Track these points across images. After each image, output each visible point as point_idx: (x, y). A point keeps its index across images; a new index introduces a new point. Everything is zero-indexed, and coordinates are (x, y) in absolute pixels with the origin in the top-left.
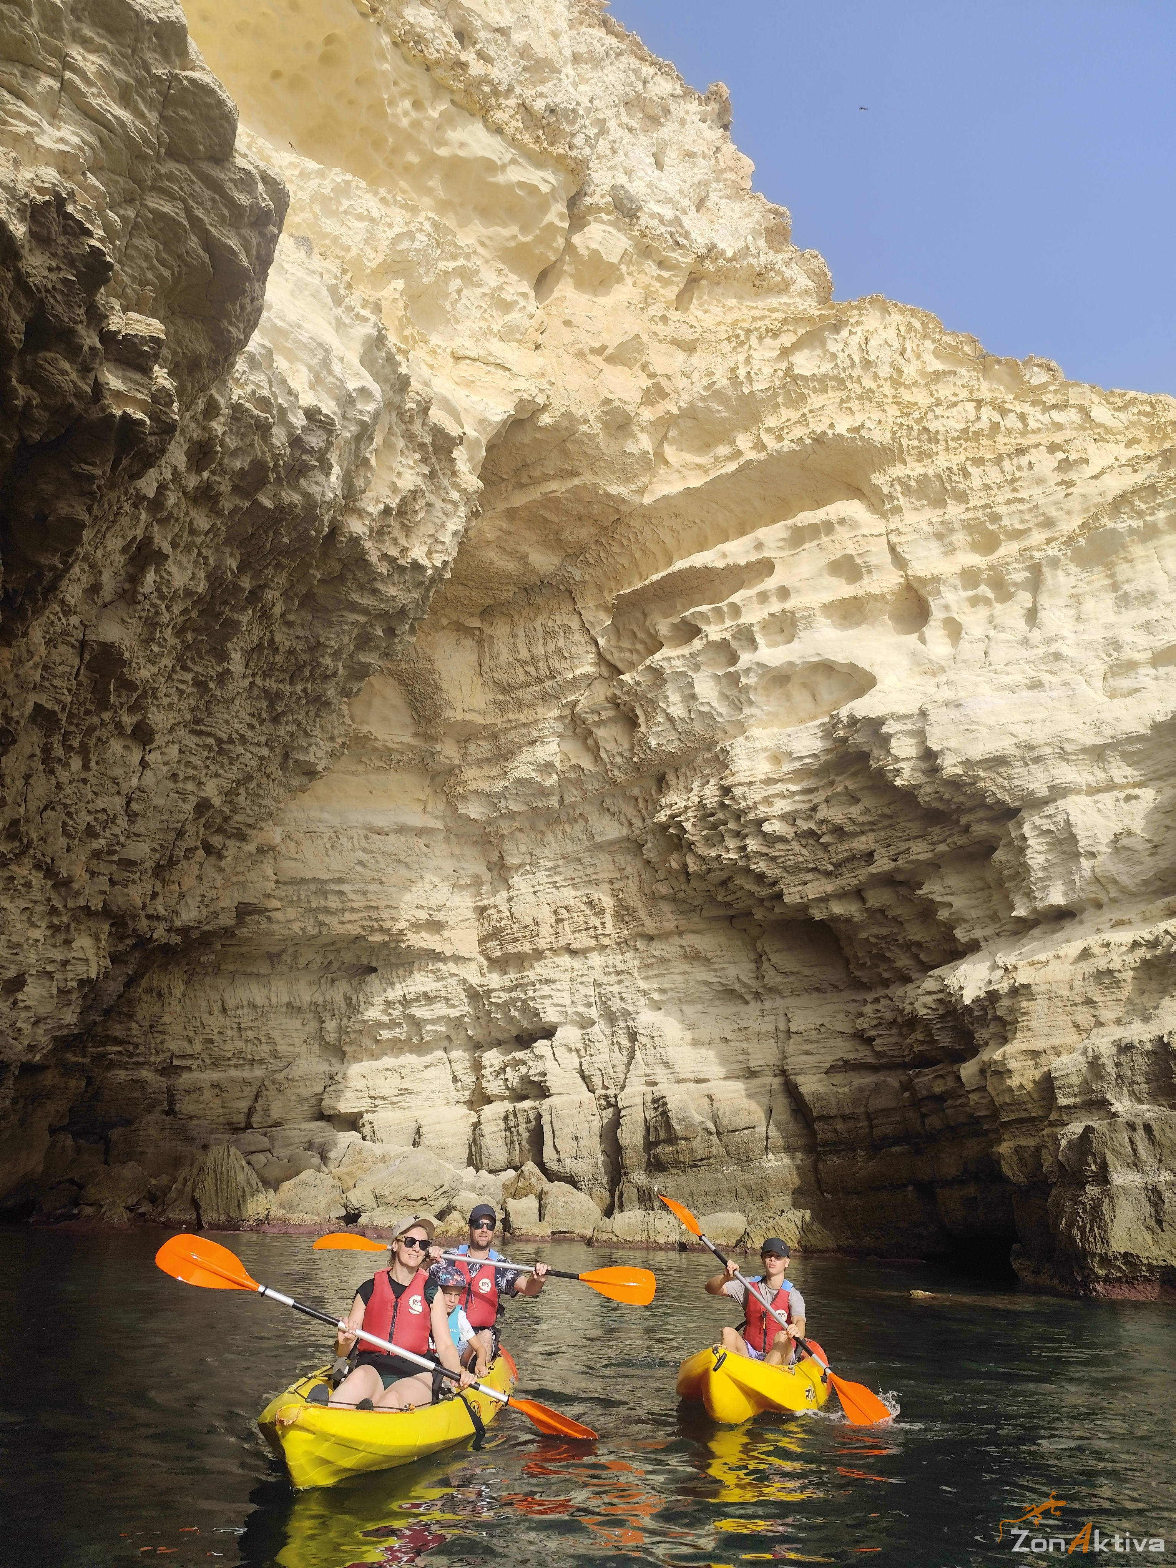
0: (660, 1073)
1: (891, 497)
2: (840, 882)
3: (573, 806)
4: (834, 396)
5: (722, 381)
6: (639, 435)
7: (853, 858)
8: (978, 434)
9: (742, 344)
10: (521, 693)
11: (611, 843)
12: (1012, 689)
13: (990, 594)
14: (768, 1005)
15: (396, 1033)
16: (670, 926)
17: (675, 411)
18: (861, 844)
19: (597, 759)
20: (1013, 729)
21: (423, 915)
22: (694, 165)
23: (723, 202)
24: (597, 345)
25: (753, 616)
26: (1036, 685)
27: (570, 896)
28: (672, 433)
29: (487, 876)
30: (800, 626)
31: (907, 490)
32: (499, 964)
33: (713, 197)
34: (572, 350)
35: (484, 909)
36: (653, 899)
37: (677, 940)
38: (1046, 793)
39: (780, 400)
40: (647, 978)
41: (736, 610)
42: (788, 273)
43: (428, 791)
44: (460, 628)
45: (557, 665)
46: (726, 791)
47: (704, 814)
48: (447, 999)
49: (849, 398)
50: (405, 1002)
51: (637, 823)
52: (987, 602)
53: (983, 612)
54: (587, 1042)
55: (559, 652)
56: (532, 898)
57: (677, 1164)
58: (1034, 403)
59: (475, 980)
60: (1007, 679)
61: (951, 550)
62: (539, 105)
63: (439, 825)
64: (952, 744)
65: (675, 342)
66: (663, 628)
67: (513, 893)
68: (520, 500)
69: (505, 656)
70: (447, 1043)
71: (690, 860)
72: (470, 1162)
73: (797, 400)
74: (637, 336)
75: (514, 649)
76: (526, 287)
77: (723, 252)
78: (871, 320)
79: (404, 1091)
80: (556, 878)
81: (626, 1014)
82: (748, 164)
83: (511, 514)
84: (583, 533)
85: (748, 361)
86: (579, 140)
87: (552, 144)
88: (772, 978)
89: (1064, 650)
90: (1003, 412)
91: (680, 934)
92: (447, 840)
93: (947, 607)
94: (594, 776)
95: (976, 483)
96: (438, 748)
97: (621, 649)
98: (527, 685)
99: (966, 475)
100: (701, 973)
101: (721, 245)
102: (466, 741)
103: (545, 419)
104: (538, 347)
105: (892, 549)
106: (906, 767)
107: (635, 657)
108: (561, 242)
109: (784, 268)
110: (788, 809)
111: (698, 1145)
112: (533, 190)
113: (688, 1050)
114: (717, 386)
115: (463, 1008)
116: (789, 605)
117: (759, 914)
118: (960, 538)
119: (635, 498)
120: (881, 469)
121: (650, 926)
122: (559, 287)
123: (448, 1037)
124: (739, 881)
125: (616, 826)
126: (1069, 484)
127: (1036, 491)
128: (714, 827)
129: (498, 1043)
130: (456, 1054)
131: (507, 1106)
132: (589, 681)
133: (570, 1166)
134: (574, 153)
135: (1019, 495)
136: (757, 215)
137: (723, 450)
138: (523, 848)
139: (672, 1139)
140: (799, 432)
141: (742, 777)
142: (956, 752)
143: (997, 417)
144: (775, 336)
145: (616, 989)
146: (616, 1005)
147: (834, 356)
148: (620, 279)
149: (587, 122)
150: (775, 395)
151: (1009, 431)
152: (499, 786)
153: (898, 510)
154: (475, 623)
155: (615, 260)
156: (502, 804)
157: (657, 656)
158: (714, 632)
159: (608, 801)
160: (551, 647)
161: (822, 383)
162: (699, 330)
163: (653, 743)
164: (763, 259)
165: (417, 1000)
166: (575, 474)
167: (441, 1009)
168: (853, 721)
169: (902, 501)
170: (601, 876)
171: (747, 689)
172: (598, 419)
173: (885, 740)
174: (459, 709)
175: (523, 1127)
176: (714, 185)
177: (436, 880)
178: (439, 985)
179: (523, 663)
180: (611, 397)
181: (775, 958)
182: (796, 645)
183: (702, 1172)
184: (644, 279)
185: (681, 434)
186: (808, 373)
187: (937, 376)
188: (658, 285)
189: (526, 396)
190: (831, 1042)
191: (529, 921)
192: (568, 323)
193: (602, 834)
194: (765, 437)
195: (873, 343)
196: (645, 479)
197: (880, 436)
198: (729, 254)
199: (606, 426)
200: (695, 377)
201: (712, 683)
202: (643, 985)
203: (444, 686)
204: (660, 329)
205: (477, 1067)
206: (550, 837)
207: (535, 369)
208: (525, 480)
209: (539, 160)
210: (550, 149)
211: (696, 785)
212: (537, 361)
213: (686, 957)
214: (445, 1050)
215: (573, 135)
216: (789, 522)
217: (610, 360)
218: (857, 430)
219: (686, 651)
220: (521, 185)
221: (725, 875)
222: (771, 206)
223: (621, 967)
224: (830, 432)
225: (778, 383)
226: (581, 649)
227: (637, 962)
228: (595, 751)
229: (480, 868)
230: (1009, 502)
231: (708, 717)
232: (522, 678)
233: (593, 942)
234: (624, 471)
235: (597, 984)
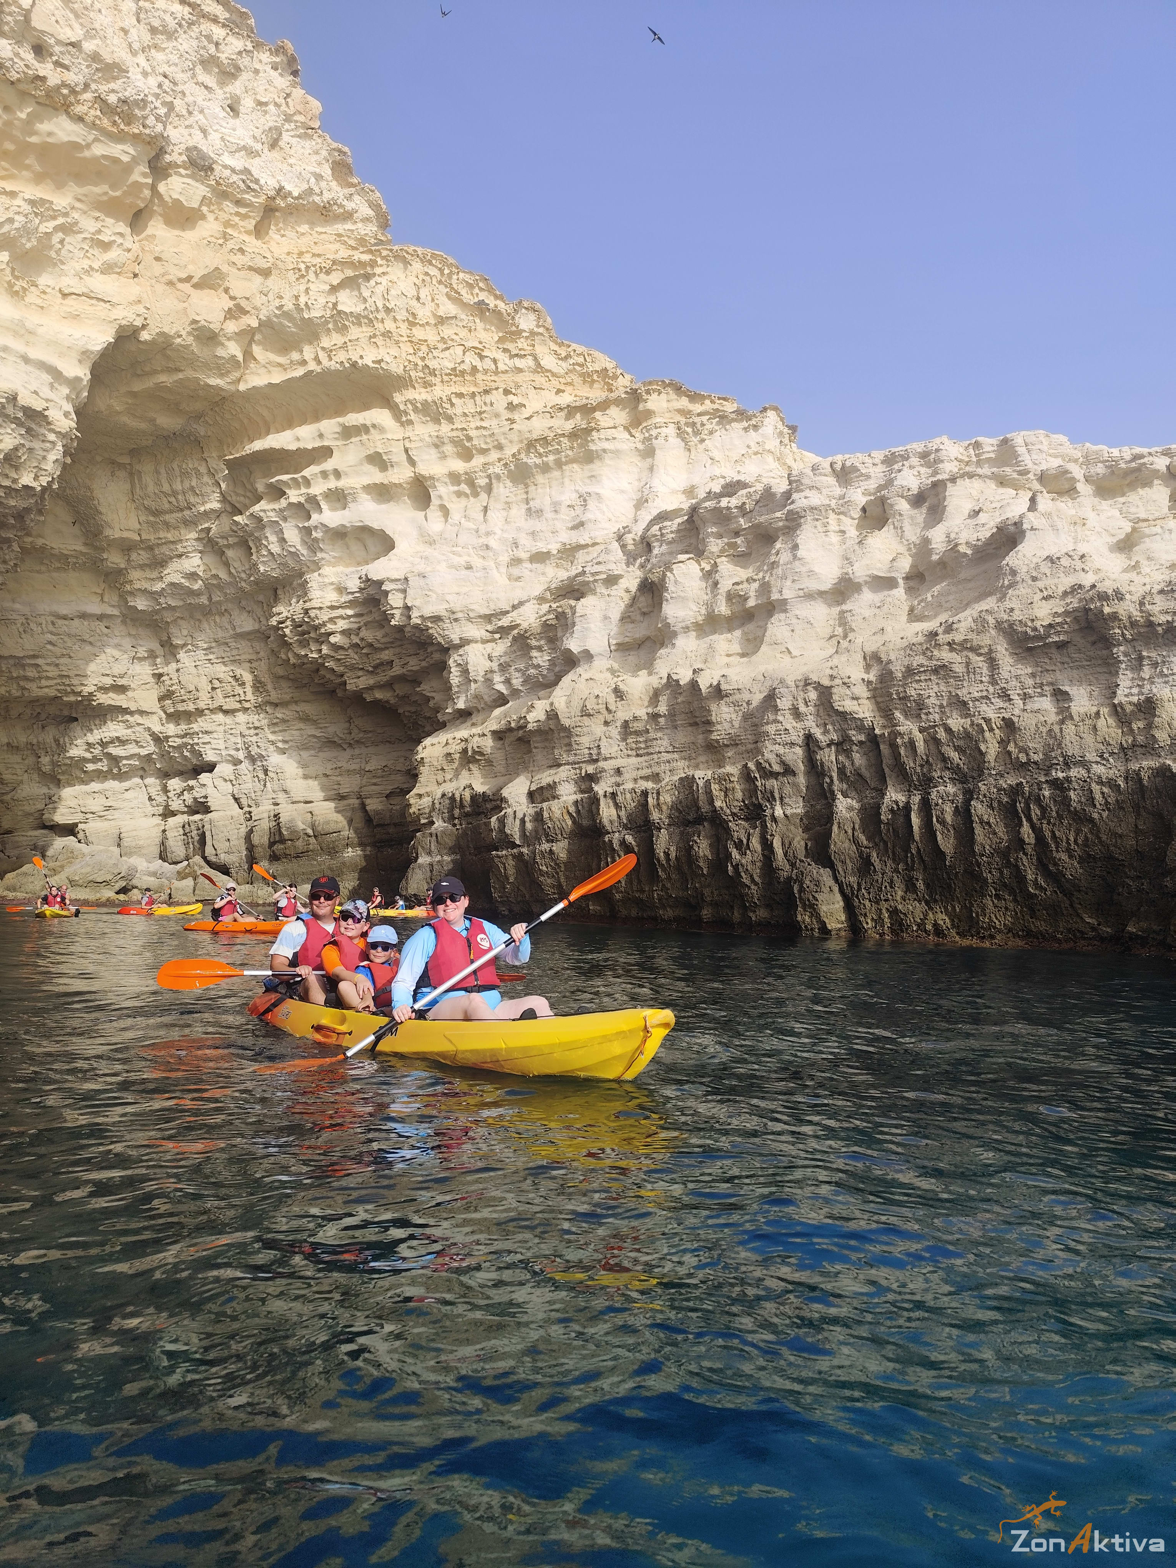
0: (281, 797)
1: (406, 413)
2: (378, 678)
3: (219, 603)
4: (366, 331)
5: (289, 306)
6: (227, 343)
7: (382, 664)
8: (463, 373)
9: (303, 276)
10: (167, 517)
11: (249, 633)
12: (456, 568)
13: (468, 491)
14: (357, 751)
15: (99, 766)
16: (287, 697)
17: (255, 324)
18: (386, 655)
19: (230, 573)
20: (448, 597)
21: (108, 681)
22: (266, 112)
23: (294, 141)
24: (184, 276)
25: (318, 489)
26: (469, 567)
27: (221, 671)
28: (257, 337)
29: (160, 651)
30: (349, 499)
31: (416, 410)
32: (175, 717)
33: (286, 137)
34: (164, 280)
35: (160, 675)
36: (277, 678)
37: (294, 707)
38: (457, 641)
39: (330, 326)
40: (274, 733)
41: (307, 482)
42: (349, 206)
43: (103, 585)
44: (114, 465)
45: (192, 499)
46: (306, 612)
47: (296, 626)
48: (137, 742)
49: (375, 336)
50: (103, 744)
51: (264, 622)
52: (467, 496)
53: (463, 500)
54: (237, 776)
55: (192, 489)
56: (194, 670)
57: (286, 856)
58: (505, 350)
59: (157, 728)
60: (457, 560)
61: (444, 457)
62: (112, 99)
63: (116, 612)
64: (417, 603)
65: (251, 268)
66: (260, 487)
67: (180, 665)
68: (138, 386)
69: (151, 488)
70: (143, 773)
71: (290, 655)
72: (161, 858)
73: (343, 329)
74: (217, 269)
75: (158, 484)
76: (123, 228)
77: (290, 193)
78: (396, 271)
79: (109, 808)
80: (211, 657)
81: (261, 757)
82: (316, 105)
83: (134, 395)
84: (198, 406)
85: (307, 290)
86: (151, 121)
87: (128, 124)
88: (357, 735)
89: (493, 543)
90: (482, 357)
91: (296, 702)
92: (124, 622)
93: (440, 497)
94: (230, 583)
95: (458, 410)
96: (105, 556)
97: (237, 494)
98: (171, 512)
99: (452, 405)
100: (311, 730)
101: (288, 187)
102: (129, 550)
103: (145, 336)
104: (136, 275)
105: (406, 451)
106: (397, 613)
107: (247, 501)
108: (147, 193)
109: (345, 203)
110: (345, 627)
111: (300, 844)
112: (116, 161)
113: (302, 783)
114: (285, 309)
115: (150, 748)
116: (341, 483)
117: (340, 694)
118: (449, 449)
119: (232, 388)
120: (400, 391)
121: (274, 696)
122: (151, 223)
123: (143, 769)
124: (322, 672)
125: (251, 621)
126: (512, 421)
127: (494, 422)
128: (303, 633)
129: (180, 774)
130: (150, 780)
131: (185, 818)
132: (218, 514)
133: (224, 858)
134: (147, 131)
135: (484, 424)
136: (324, 153)
137: (295, 356)
138: (185, 632)
139: (282, 841)
140: (342, 356)
141: (314, 604)
142: (419, 608)
143: (477, 362)
144: (328, 273)
145: (254, 739)
146: (254, 751)
147: (365, 300)
148: (203, 217)
149: (158, 104)
150: (327, 322)
151: (486, 372)
152: (158, 586)
153: (410, 422)
154: (126, 460)
155: (196, 205)
156: (162, 600)
157: (256, 508)
158: (294, 496)
159: (244, 603)
160: (187, 485)
161: (357, 319)
162: (271, 260)
163: (262, 569)
164: (327, 196)
165: (112, 742)
166: (178, 370)
167: (132, 749)
168: (368, 580)
169: (413, 416)
170: (243, 657)
171: (316, 540)
172: (189, 334)
173: (386, 593)
174: (117, 529)
175: (194, 833)
176: (287, 126)
177: (116, 653)
178: (129, 731)
179: (166, 495)
180: (197, 318)
181: (358, 721)
182: (346, 512)
183: (303, 861)
184: (224, 216)
185: (264, 338)
186: (348, 310)
187: (442, 321)
188: (237, 219)
189: (124, 322)
190: (393, 777)
191: (192, 688)
192: (157, 259)
193: (241, 626)
194: (322, 355)
195: (393, 292)
196: (237, 374)
197: (396, 368)
198: (295, 194)
199: (197, 338)
200: (271, 296)
201: (296, 531)
202: (272, 737)
203: (103, 510)
204: (239, 259)
205: (165, 790)
206: (205, 625)
207: (133, 298)
208: (139, 372)
209: (120, 137)
210: (126, 129)
211: (294, 600)
212: (134, 289)
213: (301, 719)
214: (142, 778)
215: (145, 118)
216: (340, 420)
217: (196, 286)
218: (379, 362)
219: (276, 506)
220: (104, 156)
221: (314, 667)
222: (335, 145)
223: (257, 724)
224: (360, 362)
225: (329, 312)
226: (209, 489)
227: (265, 722)
228: (227, 564)
229: (155, 646)
230: (477, 428)
231: (295, 555)
232: (167, 506)
233: (238, 706)
234: (219, 368)
235: (242, 735)
